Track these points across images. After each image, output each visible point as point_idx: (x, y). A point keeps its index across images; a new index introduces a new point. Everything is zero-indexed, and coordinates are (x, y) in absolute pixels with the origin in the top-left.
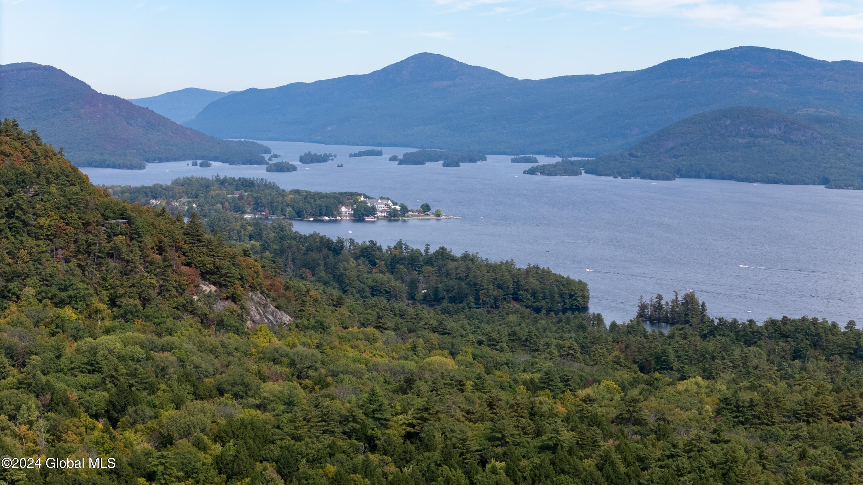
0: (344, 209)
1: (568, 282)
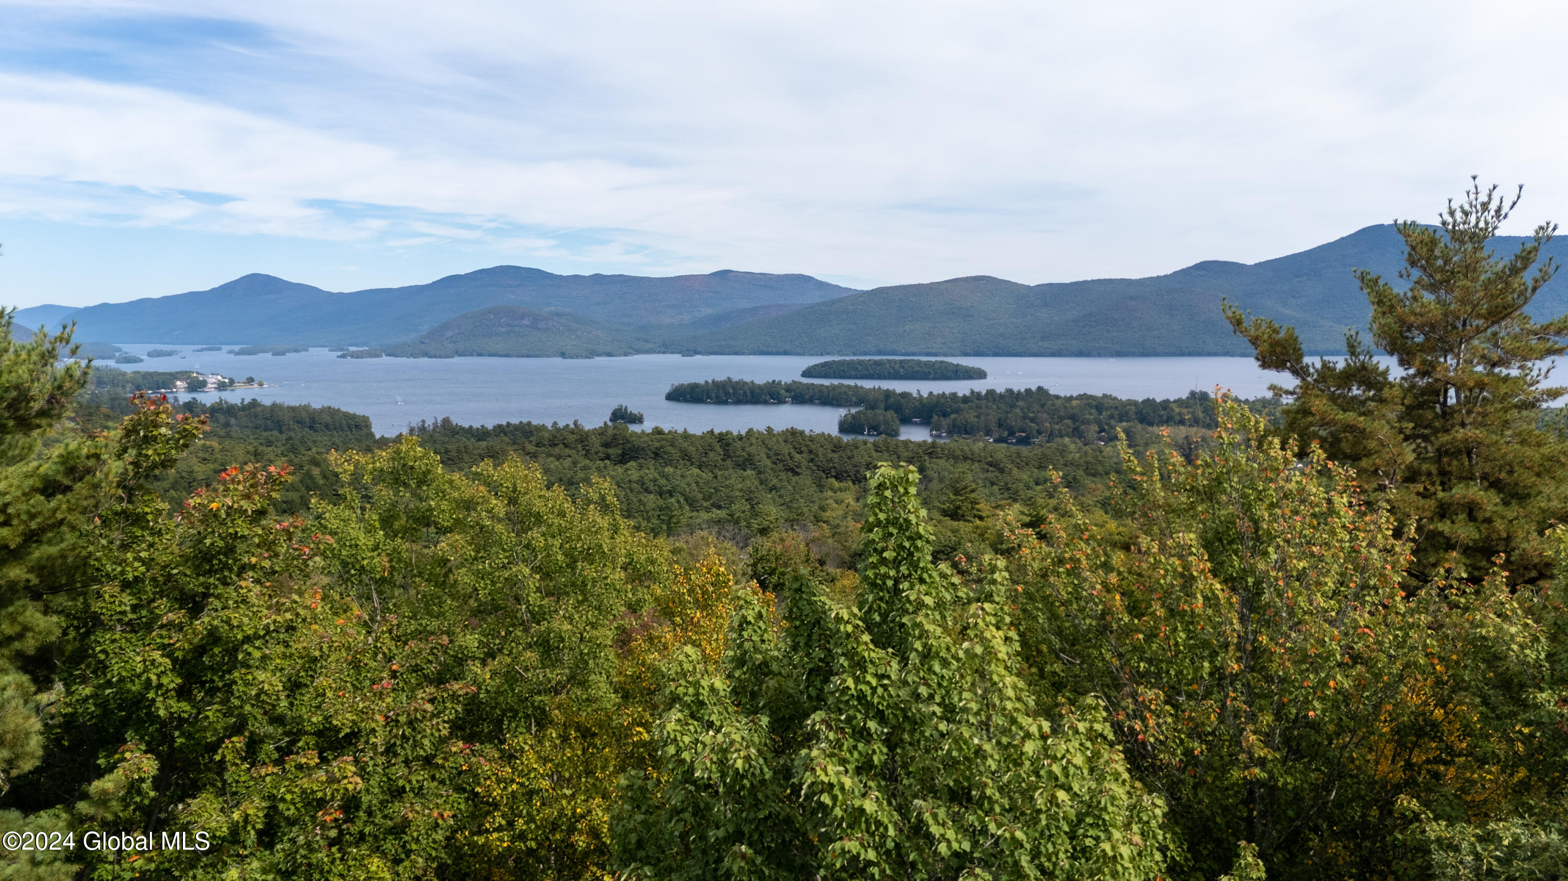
0: (178, 383)
1: (354, 416)
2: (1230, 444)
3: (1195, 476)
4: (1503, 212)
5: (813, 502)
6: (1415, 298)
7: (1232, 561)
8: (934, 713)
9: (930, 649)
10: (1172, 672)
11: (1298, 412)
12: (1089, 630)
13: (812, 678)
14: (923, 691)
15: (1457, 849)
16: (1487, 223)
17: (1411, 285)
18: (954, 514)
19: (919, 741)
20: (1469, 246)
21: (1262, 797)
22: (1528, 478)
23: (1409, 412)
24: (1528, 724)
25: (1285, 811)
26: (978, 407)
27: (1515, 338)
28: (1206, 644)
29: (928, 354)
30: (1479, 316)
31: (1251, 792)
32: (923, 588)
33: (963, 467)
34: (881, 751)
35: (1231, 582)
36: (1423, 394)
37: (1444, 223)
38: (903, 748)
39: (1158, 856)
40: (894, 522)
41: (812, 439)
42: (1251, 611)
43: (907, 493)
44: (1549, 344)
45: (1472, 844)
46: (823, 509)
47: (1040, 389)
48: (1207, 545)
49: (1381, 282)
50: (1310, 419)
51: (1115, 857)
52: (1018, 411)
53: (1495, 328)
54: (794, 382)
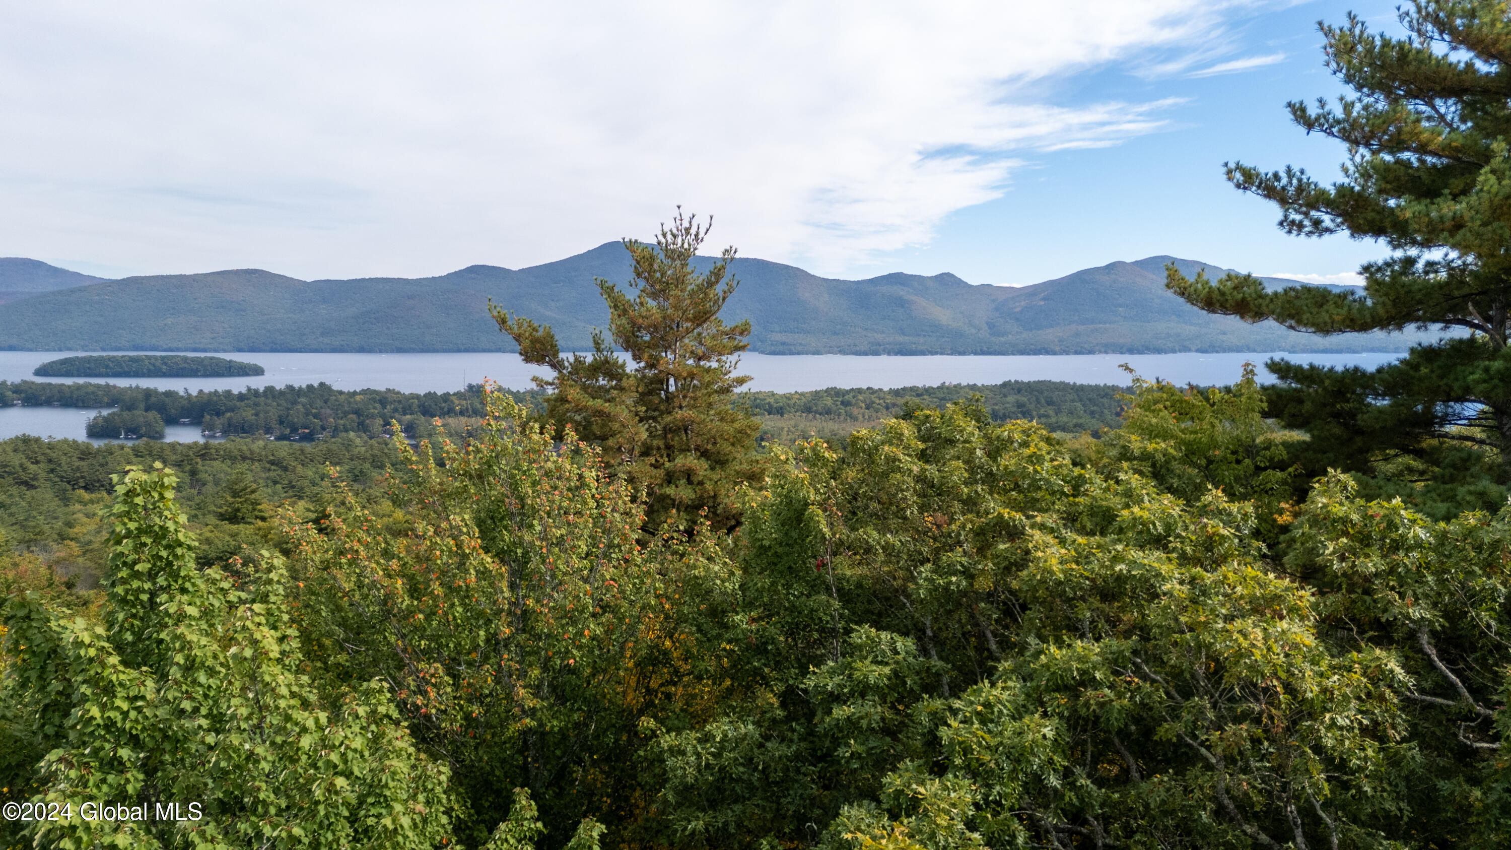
2: (498, 430)
3: (467, 462)
4: (700, 237)
5: (56, 518)
6: (642, 304)
7: (503, 536)
8: (200, 727)
9: (194, 660)
10: (451, 645)
11: (556, 400)
12: (372, 617)
13: (49, 715)
14: (187, 705)
15: (683, 753)
16: (689, 245)
17: (638, 292)
18: (234, 518)
19: (182, 759)
20: (678, 262)
21: (534, 744)
22: (726, 447)
23: (643, 398)
24: (729, 642)
25: (553, 752)
26: (256, 404)
27: (713, 337)
28: (481, 614)
29: (195, 350)
30: (687, 320)
31: (525, 742)
32: (185, 598)
33: (242, 467)
34: (136, 779)
35: (502, 556)
36: (651, 383)
37: (659, 243)
38: (164, 770)
39: (444, 820)
40: (148, 530)
41: (51, 446)
42: (521, 579)
43: (162, 497)
44: (736, 343)
45: (695, 746)
46: (70, 525)
47: (322, 384)
48: (480, 523)
49: (616, 290)
50: (567, 406)
51: (396, 829)
52: (300, 407)
53: (699, 329)
54: (25, 382)
